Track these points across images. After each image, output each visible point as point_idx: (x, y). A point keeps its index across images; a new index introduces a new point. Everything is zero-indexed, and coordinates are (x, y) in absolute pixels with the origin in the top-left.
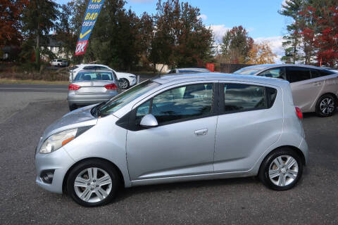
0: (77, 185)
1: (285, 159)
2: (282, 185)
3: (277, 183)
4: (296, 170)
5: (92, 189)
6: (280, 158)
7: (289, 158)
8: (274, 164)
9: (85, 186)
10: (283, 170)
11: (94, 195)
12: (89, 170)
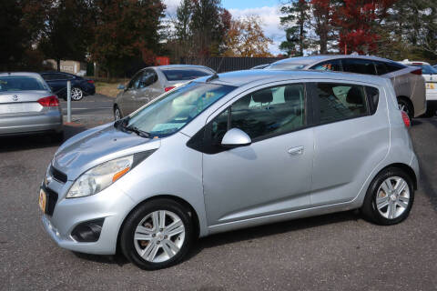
0: (137, 237)
1: (394, 182)
2: (392, 217)
3: (386, 215)
4: (407, 195)
5: (159, 242)
6: (388, 180)
7: (399, 180)
8: (381, 189)
9: (149, 238)
10: (393, 197)
11: (161, 251)
12: (154, 214)
